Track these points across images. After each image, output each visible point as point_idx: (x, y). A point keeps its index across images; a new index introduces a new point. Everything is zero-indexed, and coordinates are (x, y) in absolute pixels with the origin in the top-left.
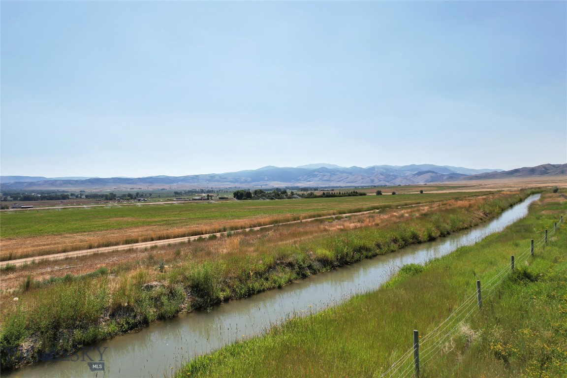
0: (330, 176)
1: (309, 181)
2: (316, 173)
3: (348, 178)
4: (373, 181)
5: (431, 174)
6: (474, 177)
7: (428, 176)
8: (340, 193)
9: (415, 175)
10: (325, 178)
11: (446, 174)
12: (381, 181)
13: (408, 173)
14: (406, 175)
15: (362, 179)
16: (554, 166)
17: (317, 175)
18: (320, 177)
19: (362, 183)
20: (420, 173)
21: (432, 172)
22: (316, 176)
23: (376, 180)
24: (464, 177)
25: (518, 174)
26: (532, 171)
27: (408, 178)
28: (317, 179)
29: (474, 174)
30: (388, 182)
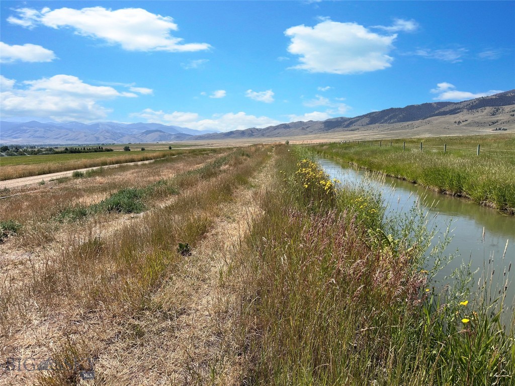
0: (45, 132)
1: (16, 138)
2: (24, 128)
3: (67, 135)
4: (98, 139)
5: (159, 133)
6: (198, 137)
7: (156, 135)
8: (84, 149)
9: (143, 133)
10: (37, 134)
11: (173, 133)
12: (107, 139)
13: (135, 132)
14: (134, 133)
15: (86, 136)
16: (257, 129)
17: (27, 130)
18: (30, 133)
19: (86, 140)
20: (148, 132)
21: (161, 131)
22: (25, 131)
23: (102, 138)
24: (189, 137)
25: (233, 135)
26: (242, 133)
27: (137, 136)
28: (28, 135)
29: (198, 134)
30: (115, 140)
